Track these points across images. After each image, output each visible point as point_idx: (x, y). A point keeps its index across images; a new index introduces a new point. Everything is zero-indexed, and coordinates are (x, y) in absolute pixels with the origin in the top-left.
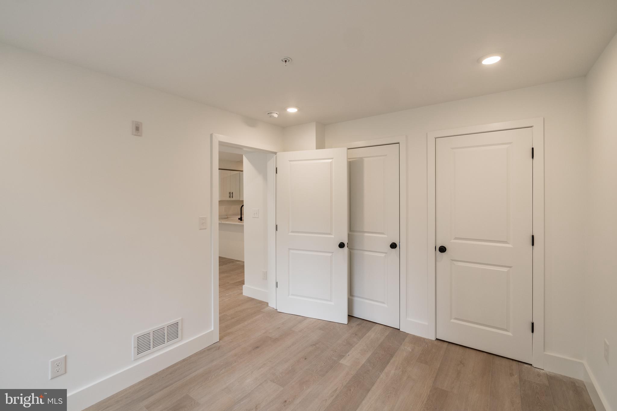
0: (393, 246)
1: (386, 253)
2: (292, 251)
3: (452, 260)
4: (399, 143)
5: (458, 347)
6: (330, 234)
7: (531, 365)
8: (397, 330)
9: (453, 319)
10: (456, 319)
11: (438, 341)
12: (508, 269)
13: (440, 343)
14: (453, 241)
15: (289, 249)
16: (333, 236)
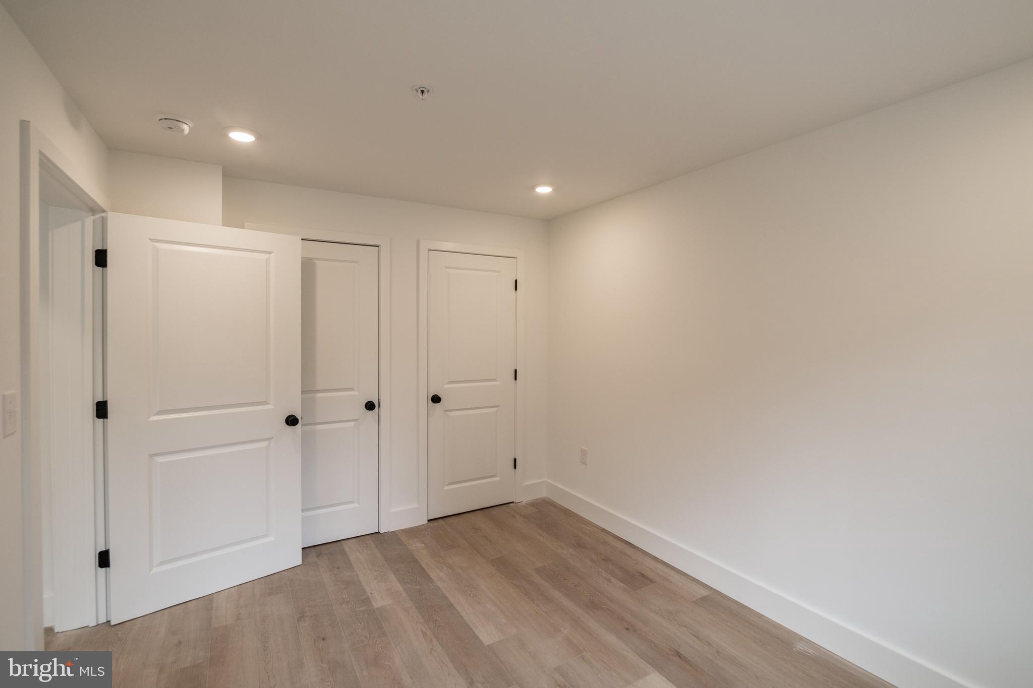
0: (370, 406)
1: (356, 420)
2: (160, 459)
3: (446, 411)
4: (378, 246)
5: (453, 517)
6: (265, 403)
7: (513, 502)
8: (376, 535)
9: (447, 485)
10: (450, 484)
11: (431, 522)
12: (496, 409)
13: (435, 523)
14: (447, 386)
15: (152, 456)
16: (270, 407)
